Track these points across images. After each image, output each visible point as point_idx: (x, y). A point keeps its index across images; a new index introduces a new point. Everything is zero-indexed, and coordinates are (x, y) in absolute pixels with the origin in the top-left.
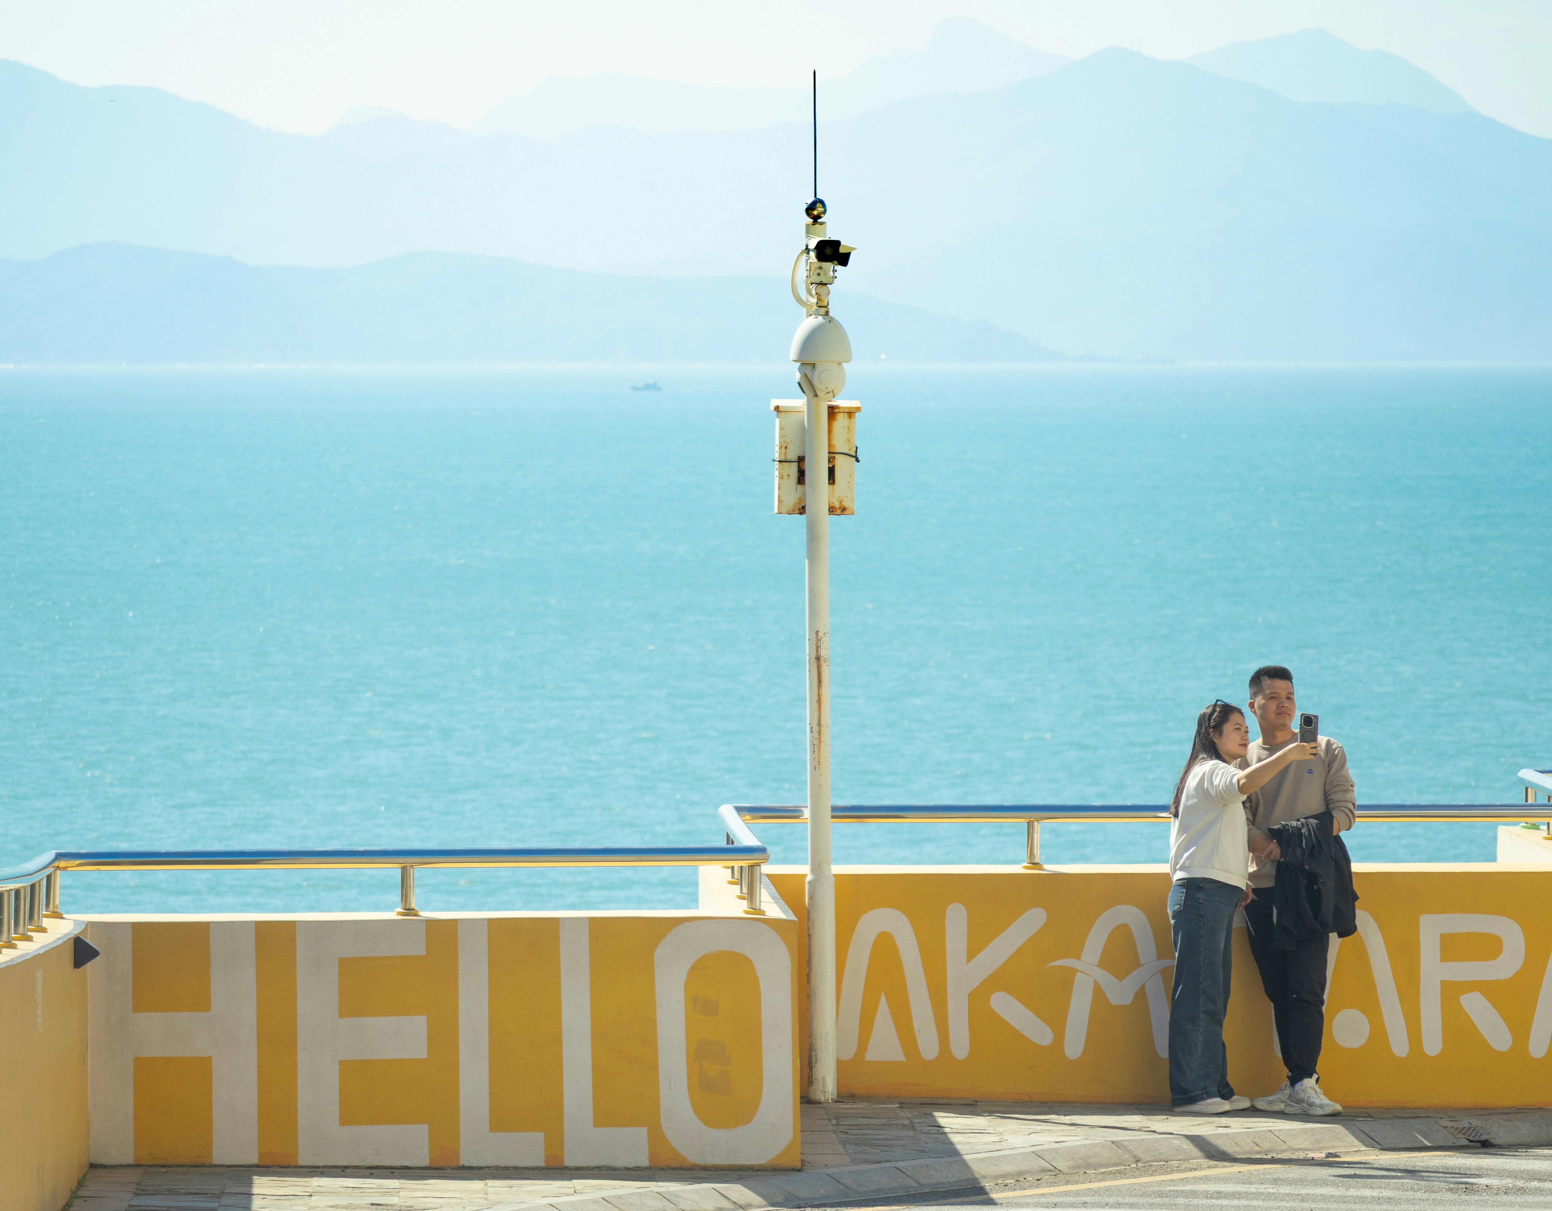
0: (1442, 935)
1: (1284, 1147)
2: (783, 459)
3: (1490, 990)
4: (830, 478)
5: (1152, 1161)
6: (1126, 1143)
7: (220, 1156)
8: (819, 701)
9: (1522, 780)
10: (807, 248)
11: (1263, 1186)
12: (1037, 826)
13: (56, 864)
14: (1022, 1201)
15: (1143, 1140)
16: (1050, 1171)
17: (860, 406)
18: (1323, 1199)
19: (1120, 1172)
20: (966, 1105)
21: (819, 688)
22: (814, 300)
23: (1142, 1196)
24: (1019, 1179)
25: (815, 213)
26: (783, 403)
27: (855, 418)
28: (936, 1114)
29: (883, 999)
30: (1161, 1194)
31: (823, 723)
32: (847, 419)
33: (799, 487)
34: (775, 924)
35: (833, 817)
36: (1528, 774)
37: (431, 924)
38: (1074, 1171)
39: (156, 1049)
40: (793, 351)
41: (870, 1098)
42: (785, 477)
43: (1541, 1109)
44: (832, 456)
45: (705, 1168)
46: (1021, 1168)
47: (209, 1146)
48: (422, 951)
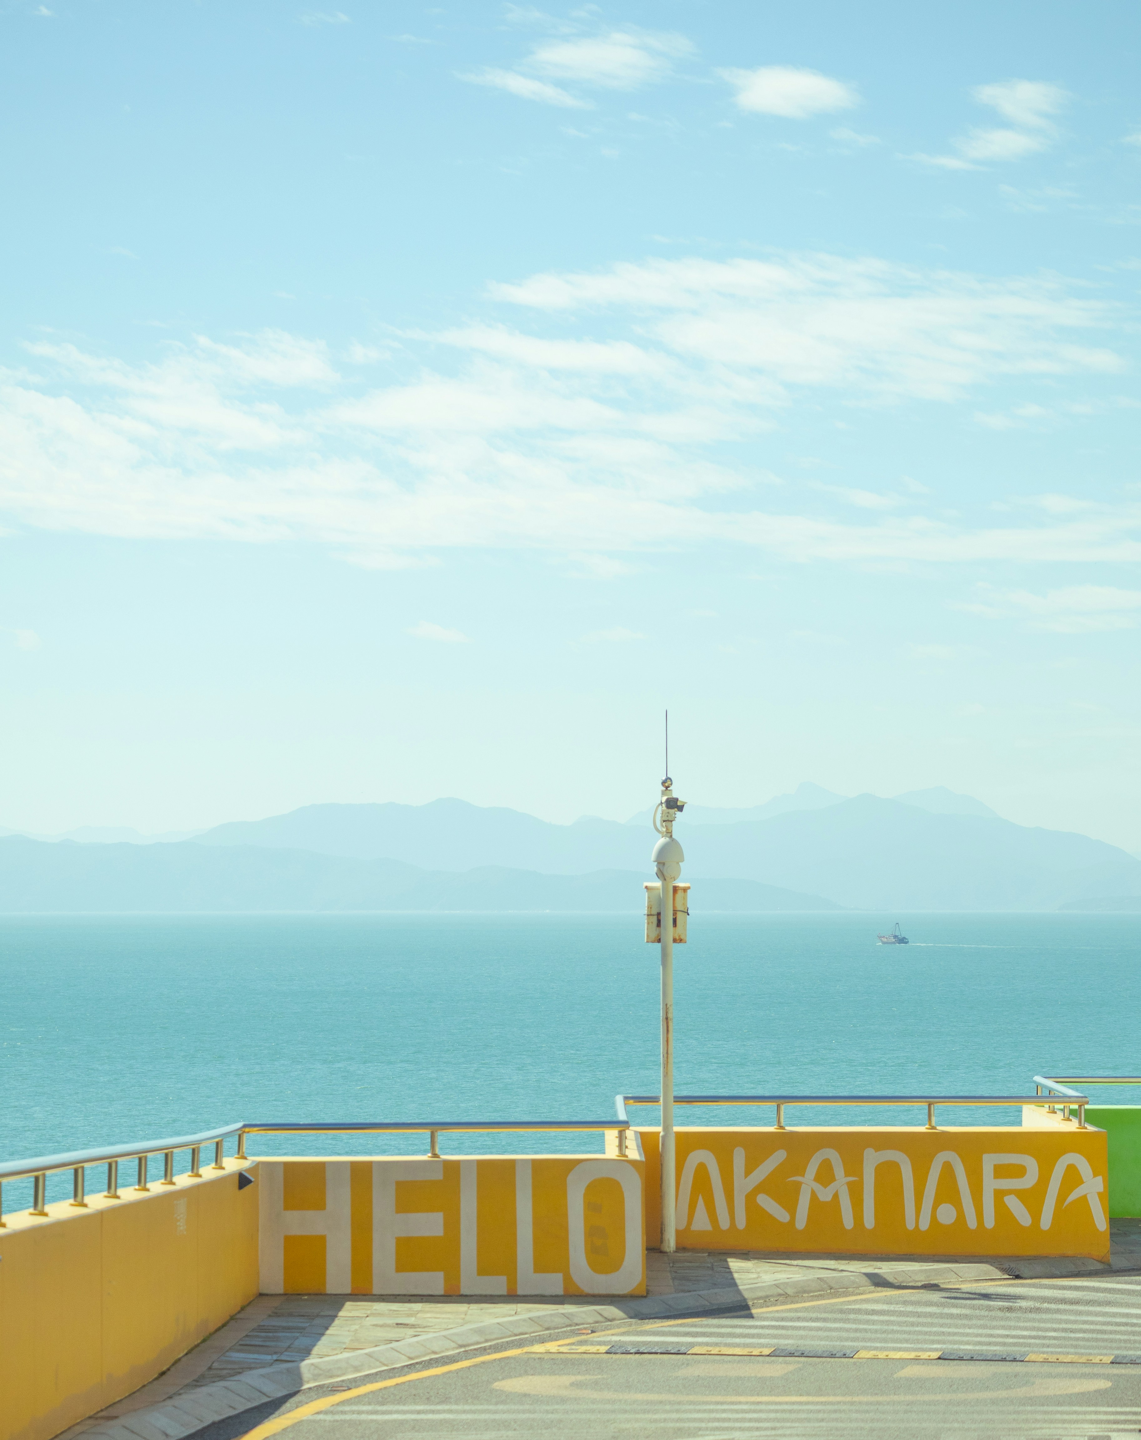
0: (995, 1166)
1: (910, 1280)
2: (649, 914)
3: (1020, 1194)
4: (673, 924)
5: (839, 1289)
6: (825, 1279)
7: (330, 1289)
8: (667, 1041)
9: (1035, 1082)
10: (661, 802)
11: (898, 1306)
12: (783, 1107)
13: (243, 1129)
14: (765, 1315)
15: (834, 1277)
16: (784, 1295)
17: (690, 885)
18: (930, 1316)
19: (821, 1295)
20: (743, 1254)
21: (667, 1034)
22: (664, 830)
23: (831, 1312)
24: (766, 1300)
25: (667, 784)
26: (649, 884)
27: (687, 892)
28: (729, 1260)
29: (700, 1197)
30: (841, 1311)
31: (669, 1052)
32: (683, 893)
33: (658, 928)
34: (633, 1163)
35: (674, 1102)
36: (1038, 1079)
37: (446, 1162)
38: (796, 1295)
39: (296, 1231)
40: (653, 856)
41: (694, 1250)
42: (650, 924)
43: (1047, 1257)
44: (675, 912)
45: (594, 1296)
46: (767, 1294)
47: (324, 1284)
48: (441, 1177)
